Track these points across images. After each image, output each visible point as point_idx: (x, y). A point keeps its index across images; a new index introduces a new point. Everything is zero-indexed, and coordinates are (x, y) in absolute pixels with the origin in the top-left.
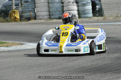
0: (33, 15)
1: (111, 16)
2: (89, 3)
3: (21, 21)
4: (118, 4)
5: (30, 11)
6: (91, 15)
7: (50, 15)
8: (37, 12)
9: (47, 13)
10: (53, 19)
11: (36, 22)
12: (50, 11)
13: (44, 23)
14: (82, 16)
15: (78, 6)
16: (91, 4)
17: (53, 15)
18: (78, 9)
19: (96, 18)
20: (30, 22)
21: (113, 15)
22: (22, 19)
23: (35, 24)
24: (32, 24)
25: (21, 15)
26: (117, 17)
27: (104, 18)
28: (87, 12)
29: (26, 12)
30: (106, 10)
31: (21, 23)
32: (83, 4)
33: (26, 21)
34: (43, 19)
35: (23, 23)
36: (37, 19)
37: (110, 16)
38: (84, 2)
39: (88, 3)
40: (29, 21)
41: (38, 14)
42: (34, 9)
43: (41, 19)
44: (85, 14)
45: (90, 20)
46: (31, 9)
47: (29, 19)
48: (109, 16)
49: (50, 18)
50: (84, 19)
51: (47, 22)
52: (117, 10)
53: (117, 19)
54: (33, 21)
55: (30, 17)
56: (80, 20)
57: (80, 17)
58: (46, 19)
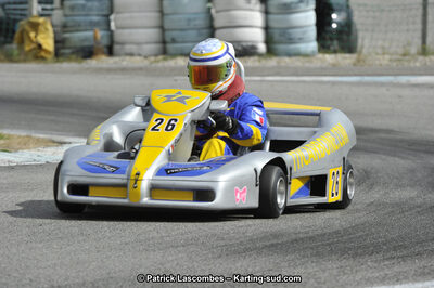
0: (102, 37)
1: (384, 54)
3: (61, 59)
4: (411, 9)
5: (93, 25)
6: (313, 45)
7: (164, 42)
8: (117, 28)
9: (154, 34)
10: (174, 56)
11: (114, 66)
12: (166, 27)
13: (141, 69)
14: (281, 47)
15: (266, 13)
16: (314, 7)
17: (174, 41)
18: (267, 21)
19: (329, 58)
20: (92, 63)
21: (390, 47)
22: (62, 51)
23: (109, 70)
24: (99, 71)
25: (58, 39)
26: (404, 55)
27: (359, 61)
28: (296, 33)
29: (77, 28)
30: (367, 30)
31: (58, 65)
32: (285, 5)
33: (76, 60)
34: (140, 55)
35: (65, 65)
36: (119, 55)
37: (379, 51)
39: (301, 2)
40: (89, 61)
41: (120, 35)
42: (108, 16)
43: (132, 55)
44: (291, 41)
45: (307, 65)
46: (95, 19)
47: (88, 53)
48: (377, 54)
49: (164, 52)
50: (287, 59)
51: (154, 65)
52: (408, 31)
53: (406, 64)
54: (102, 61)
55: (92, 47)
56: (272, 62)
57: (271, 51)
58: (150, 56)
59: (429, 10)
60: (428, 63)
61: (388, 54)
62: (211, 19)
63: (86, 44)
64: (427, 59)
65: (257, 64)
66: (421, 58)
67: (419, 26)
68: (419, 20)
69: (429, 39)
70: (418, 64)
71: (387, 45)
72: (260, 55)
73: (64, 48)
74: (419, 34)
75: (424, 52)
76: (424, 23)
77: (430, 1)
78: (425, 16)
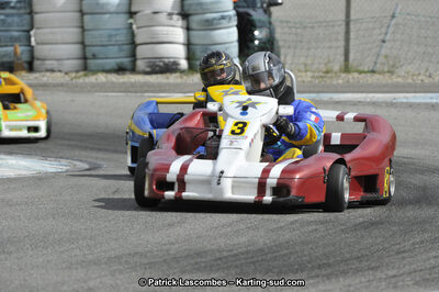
0: (21, 53)
1: (306, 71)
2: (230, 18)
4: (334, 26)
5: (13, 40)
7: (85, 58)
8: (38, 44)
9: (75, 49)
10: (95, 72)
11: (35, 82)
13: (62, 85)
15: (188, 29)
16: (234, 22)
17: (95, 57)
18: (188, 37)
21: (312, 64)
26: (327, 72)
30: (289, 47)
32: (207, 21)
34: (60, 71)
36: (38, 71)
37: (302, 67)
38: (209, 16)
39: (223, 18)
41: (40, 51)
42: (28, 31)
43: (52, 71)
46: (16, 34)
47: (8, 68)
48: (300, 71)
49: (85, 68)
51: (74, 81)
52: (330, 47)
53: (328, 81)
54: (23, 77)
55: (12, 62)
57: (192, 68)
58: (71, 72)
59: (352, 26)
60: (351, 81)
61: (311, 71)
62: (133, 35)
63: (6, 59)
64: (350, 76)
65: (179, 80)
66: (343, 75)
67: (342, 43)
68: (342, 37)
69: (351, 56)
70: (340, 81)
71: (309, 62)
72: (182, 72)
74: (342, 51)
75: (347, 69)
76: (347, 40)
77: (352, 17)
78: (347, 32)
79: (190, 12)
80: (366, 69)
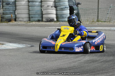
0: (13, 17)
1: (87, 21)
2: (67, 7)
3: (2, 22)
4: (95, 10)
5: (11, 13)
7: (29, 18)
8: (17, 14)
9: (27, 16)
10: (32, 21)
11: (16, 24)
12: (30, 14)
13: (24, 25)
14: (60, 19)
15: (57, 10)
16: (69, 9)
17: (32, 17)
18: (57, 12)
20: (11, 23)
21: (89, 20)
22: (3, 20)
23: (15, 25)
24: (13, 25)
25: (2, 17)
26: (93, 22)
28: (64, 16)
29: (7, 14)
30: (83, 15)
31: (2, 23)
32: (61, 8)
33: (6, 22)
34: (23, 21)
35: (3, 24)
36: (17, 21)
37: (86, 20)
38: (62, 7)
39: (66, 7)
40: (10, 22)
41: (18, 16)
42: (15, 11)
43: (21, 21)
44: (63, 18)
46: (11, 11)
47: (9, 20)
48: (86, 21)
49: (30, 20)
50: (62, 22)
51: (27, 24)
52: (94, 15)
53: (93, 24)
54: (13, 23)
55: (10, 19)
56: (58, 23)
57: (58, 21)
58: (26, 21)
59: (99, 10)
60: (99, 24)
61: (89, 21)
62: (42, 12)
63: (9, 18)
64: (99, 23)
65: (54, 24)
66: (97, 22)
67: (97, 14)
68: (97, 13)
69: (99, 18)
70: (96, 24)
71: (88, 19)
72: (55, 21)
73: (3, 19)
74: (97, 16)
75: (98, 21)
76: (98, 13)
77: (99, 7)
78: (98, 11)
79: (57, 6)
80: (103, 21)
